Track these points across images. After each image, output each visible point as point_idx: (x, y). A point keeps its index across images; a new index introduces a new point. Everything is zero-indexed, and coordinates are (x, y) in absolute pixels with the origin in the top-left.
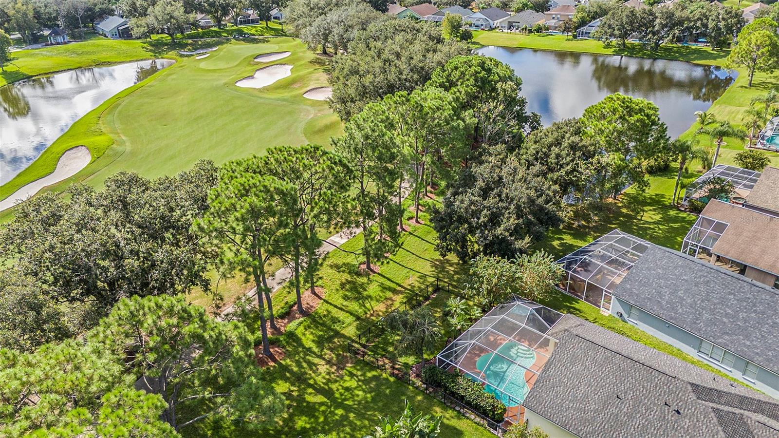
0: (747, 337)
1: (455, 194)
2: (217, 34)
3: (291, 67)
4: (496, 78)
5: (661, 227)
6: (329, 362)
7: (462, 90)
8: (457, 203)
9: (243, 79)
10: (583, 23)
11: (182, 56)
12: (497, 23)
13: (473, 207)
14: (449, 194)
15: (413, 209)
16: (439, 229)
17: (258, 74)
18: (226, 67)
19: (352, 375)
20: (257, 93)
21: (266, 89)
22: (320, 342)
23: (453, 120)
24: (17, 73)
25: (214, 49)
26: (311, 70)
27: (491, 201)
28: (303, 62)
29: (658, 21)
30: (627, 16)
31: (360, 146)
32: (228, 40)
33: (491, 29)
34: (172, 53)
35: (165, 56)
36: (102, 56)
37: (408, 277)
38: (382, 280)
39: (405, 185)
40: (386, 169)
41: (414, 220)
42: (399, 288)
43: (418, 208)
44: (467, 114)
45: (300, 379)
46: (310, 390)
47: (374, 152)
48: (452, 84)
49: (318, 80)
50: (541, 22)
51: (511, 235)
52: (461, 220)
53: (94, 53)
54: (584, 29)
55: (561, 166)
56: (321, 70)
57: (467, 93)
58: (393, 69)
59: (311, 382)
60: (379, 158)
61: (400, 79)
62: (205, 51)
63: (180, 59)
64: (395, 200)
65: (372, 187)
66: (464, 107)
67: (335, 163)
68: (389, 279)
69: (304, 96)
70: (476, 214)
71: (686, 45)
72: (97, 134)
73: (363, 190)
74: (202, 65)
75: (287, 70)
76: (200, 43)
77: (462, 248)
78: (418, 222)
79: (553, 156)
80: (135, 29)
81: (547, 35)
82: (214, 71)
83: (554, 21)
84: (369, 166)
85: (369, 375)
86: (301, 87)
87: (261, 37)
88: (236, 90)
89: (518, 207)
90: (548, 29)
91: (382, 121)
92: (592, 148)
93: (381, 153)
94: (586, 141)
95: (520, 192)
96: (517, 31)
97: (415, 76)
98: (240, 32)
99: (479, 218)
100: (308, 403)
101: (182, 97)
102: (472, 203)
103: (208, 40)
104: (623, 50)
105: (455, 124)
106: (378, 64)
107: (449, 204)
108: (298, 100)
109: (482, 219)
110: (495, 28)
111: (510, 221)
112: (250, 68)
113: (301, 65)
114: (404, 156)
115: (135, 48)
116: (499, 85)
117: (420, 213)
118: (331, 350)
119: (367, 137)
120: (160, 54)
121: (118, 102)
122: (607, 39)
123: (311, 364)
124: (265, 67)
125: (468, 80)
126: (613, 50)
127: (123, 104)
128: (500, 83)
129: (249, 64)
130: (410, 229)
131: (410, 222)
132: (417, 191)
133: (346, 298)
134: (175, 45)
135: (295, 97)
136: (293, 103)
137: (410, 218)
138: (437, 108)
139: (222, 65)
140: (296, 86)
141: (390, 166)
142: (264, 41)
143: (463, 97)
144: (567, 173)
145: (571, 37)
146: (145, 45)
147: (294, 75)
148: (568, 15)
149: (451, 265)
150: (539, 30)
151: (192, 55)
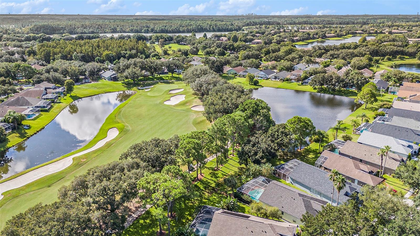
0: (321, 186)
1: (244, 146)
2: (152, 79)
3: (185, 96)
4: (260, 108)
5: (313, 159)
6: (208, 193)
7: (249, 112)
8: (245, 149)
9: (167, 101)
10: (306, 78)
11: (139, 89)
12: (269, 76)
13: (249, 150)
14: (243, 145)
15: (232, 151)
16: (239, 157)
17: (171, 99)
18: (158, 95)
19: (215, 196)
20: (173, 107)
21: (177, 105)
22: (205, 188)
23: (244, 123)
24: (76, 96)
25: (152, 86)
26: (193, 98)
27: (255, 148)
28: (189, 94)
29: (334, 80)
30: (321, 78)
31: (216, 131)
32: (157, 83)
33: (268, 79)
34: (135, 88)
35: (132, 89)
36: (107, 89)
37: (230, 172)
38: (222, 172)
39: (229, 143)
40: (224, 138)
41: (232, 155)
42: (227, 175)
43: (233, 151)
44: (250, 120)
45: (201, 196)
46: (203, 199)
47: (220, 133)
48: (246, 110)
49: (196, 102)
50: (288, 77)
51: (260, 158)
52: (246, 154)
53: (103, 88)
54: (306, 81)
55: (279, 138)
56: (197, 98)
57: (250, 113)
58: (226, 104)
59: (204, 197)
60: (221, 134)
61: (228, 107)
62: (148, 87)
63: (138, 91)
64: (226, 147)
65: (219, 143)
66: (249, 118)
67: (210, 136)
68: (224, 172)
69: (191, 109)
70: (250, 152)
71: (348, 89)
72: (117, 123)
73: (216, 144)
74: (149, 94)
75: (183, 97)
76: (146, 83)
77: (246, 162)
78: (233, 155)
79: (276, 135)
80: (120, 78)
81: (291, 83)
82: (154, 97)
83: (294, 77)
84: (218, 137)
85: (219, 196)
86: (190, 105)
87: (171, 81)
88: (164, 106)
89: (263, 150)
90: (291, 80)
91: (222, 123)
92: (288, 133)
93: (222, 133)
94: (287, 131)
95: (264, 146)
96: (278, 80)
97: (233, 106)
98: (161, 79)
99: (251, 153)
100: (203, 202)
101: (144, 108)
102: (249, 148)
103: (149, 82)
104: (321, 90)
105: (245, 124)
106: (221, 101)
107: (243, 149)
108: (189, 110)
109: (252, 153)
110: (269, 78)
111: (260, 154)
112: (168, 96)
113: (189, 95)
114: (229, 134)
115: (120, 86)
116: (261, 111)
117: (234, 153)
118: (209, 190)
119: (218, 128)
120: (130, 89)
121: (120, 110)
122: (314, 86)
123: (203, 193)
124: (174, 96)
125: (251, 109)
126: (317, 90)
127: (123, 111)
128: (261, 110)
129: (167, 94)
130: (231, 158)
131: (231, 155)
132: (233, 145)
133: (212, 177)
134: (136, 85)
135: (188, 109)
136: (187, 112)
137: (231, 154)
138: (239, 119)
139: (156, 94)
140: (188, 104)
141: (225, 137)
142: (172, 83)
143: (249, 115)
144: (280, 141)
145: (301, 84)
146: (123, 84)
147: (186, 100)
148: (300, 74)
149: (244, 169)
150: (287, 80)
151: (143, 89)
